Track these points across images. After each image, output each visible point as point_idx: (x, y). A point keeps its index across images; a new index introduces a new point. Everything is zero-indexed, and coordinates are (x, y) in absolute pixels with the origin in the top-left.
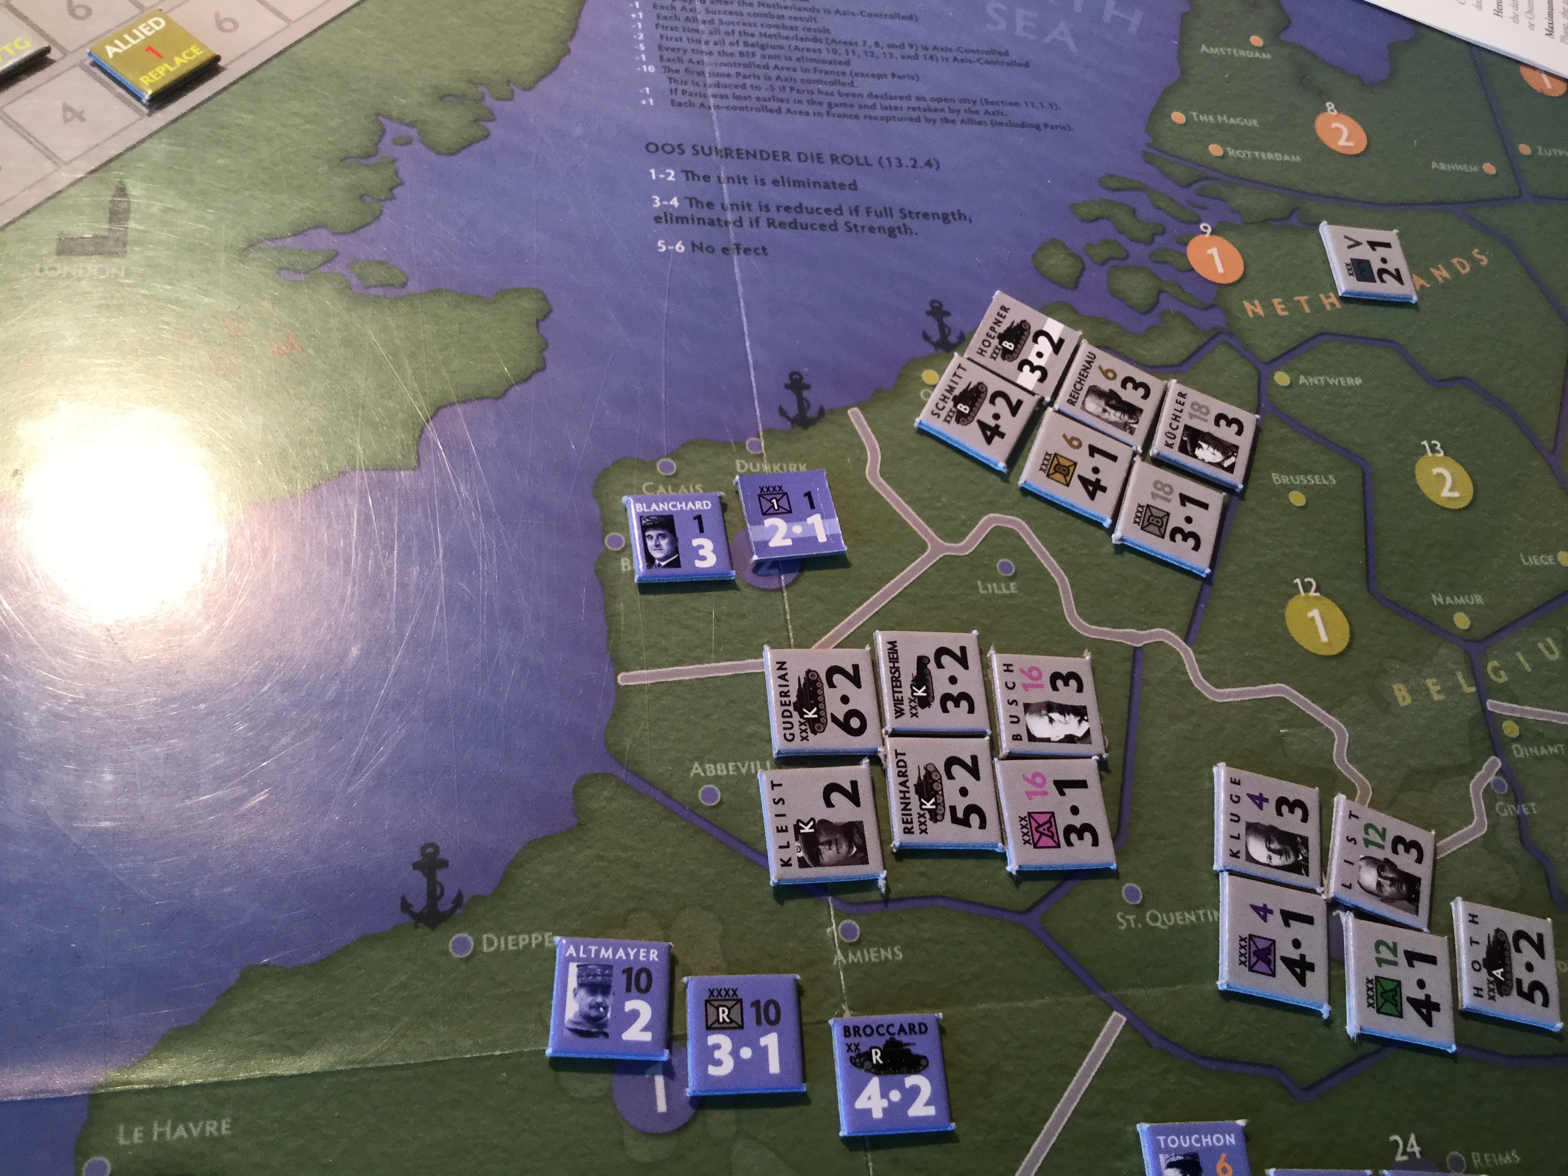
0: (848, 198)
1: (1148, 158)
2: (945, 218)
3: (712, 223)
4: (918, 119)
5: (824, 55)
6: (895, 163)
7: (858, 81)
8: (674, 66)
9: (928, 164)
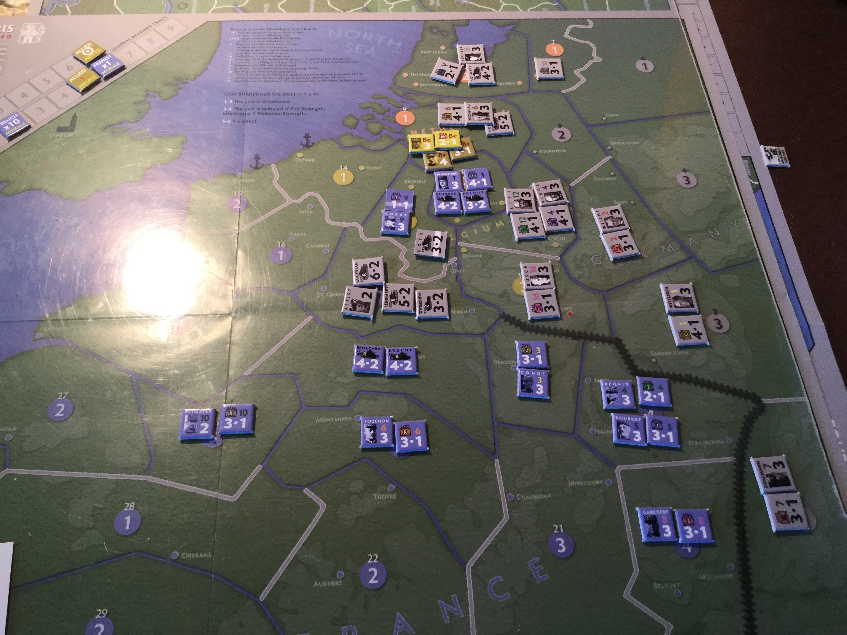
0: (286, 105)
1: (390, 88)
2: (316, 110)
3: (241, 114)
4: (315, 81)
5: (288, 64)
6: (304, 94)
7: (297, 71)
8: (238, 70)
9: (315, 94)
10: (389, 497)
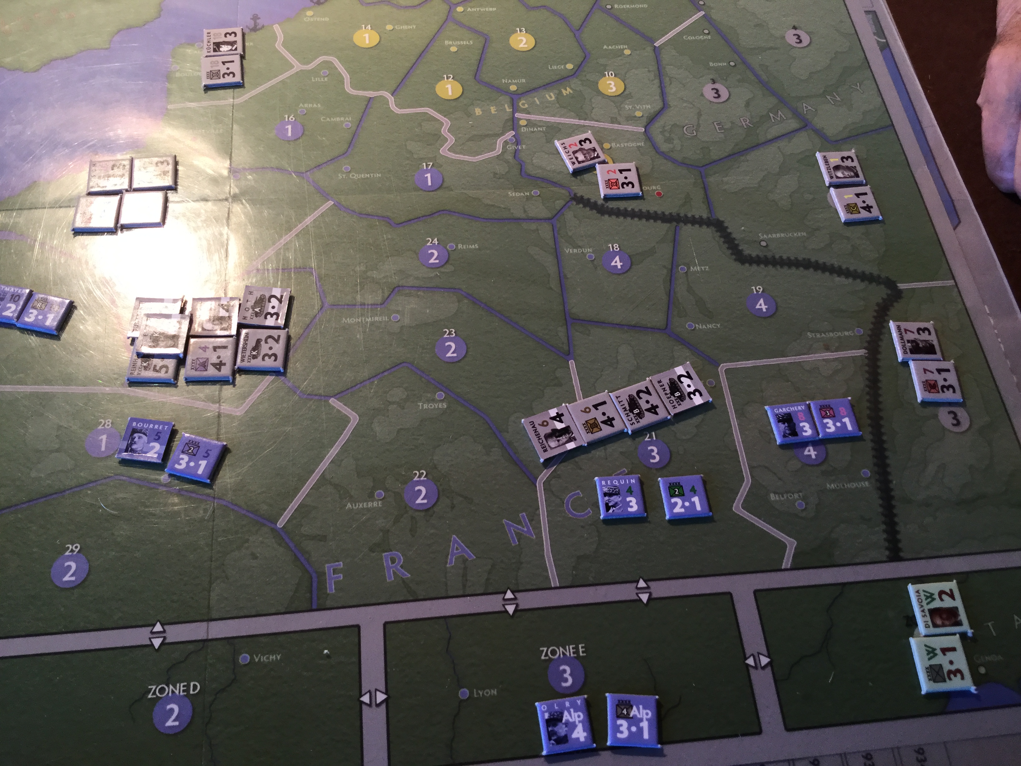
10: (438, 406)
